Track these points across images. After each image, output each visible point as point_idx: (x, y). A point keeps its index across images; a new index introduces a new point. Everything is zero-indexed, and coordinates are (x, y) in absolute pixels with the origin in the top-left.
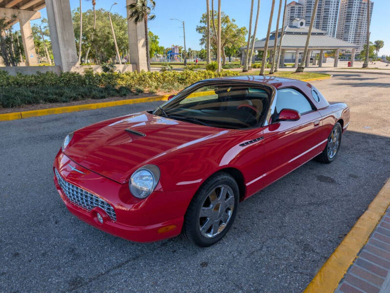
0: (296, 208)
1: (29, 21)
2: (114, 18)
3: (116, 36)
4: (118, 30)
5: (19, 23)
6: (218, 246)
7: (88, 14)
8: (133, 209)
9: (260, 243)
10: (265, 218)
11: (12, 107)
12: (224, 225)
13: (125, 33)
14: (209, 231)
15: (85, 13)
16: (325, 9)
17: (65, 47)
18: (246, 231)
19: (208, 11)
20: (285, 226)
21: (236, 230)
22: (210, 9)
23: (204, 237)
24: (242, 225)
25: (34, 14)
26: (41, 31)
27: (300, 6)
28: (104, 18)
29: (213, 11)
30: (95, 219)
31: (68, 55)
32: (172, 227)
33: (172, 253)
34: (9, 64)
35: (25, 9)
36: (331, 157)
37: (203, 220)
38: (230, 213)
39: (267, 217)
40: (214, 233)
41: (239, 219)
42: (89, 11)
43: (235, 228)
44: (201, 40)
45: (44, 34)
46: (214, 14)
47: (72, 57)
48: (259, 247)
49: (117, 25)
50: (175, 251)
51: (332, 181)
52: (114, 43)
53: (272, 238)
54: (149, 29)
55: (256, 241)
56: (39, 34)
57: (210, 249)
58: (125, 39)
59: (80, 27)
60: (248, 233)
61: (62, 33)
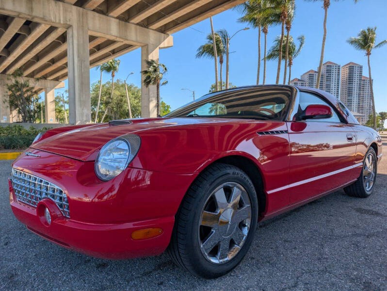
0: (336, 239)
1: (54, 90)
2: (130, 88)
3: (131, 104)
4: (133, 99)
5: (44, 92)
6: (227, 280)
7: (107, 85)
8: (96, 200)
9: (292, 278)
10: (295, 248)
11: (13, 148)
12: (237, 248)
13: (139, 102)
14: (214, 252)
15: (105, 85)
16: (326, 85)
17: (81, 106)
18: (269, 262)
19: (216, 82)
20: (327, 259)
21: (254, 261)
22: (219, 80)
23: (206, 260)
24: (262, 255)
25: (59, 83)
26: (64, 100)
27: (302, 82)
28: (121, 88)
29: (221, 82)
30: (42, 218)
31: (82, 114)
32: (155, 232)
33: (156, 286)
34: (27, 121)
35: (51, 80)
36: (368, 190)
37: (206, 232)
38: (246, 231)
39: (297, 247)
40: (221, 258)
41: (257, 248)
42: (108, 83)
43: (252, 258)
44: (210, 108)
45: (66, 102)
46: (222, 84)
47: (86, 116)
48: (291, 283)
49: (132, 94)
50: (162, 283)
51: (377, 214)
52: (128, 110)
53: (310, 272)
54: (161, 98)
55: (286, 275)
56: (62, 102)
57: (215, 282)
58: (139, 106)
59: (98, 96)
60: (273, 265)
61: (80, 95)
